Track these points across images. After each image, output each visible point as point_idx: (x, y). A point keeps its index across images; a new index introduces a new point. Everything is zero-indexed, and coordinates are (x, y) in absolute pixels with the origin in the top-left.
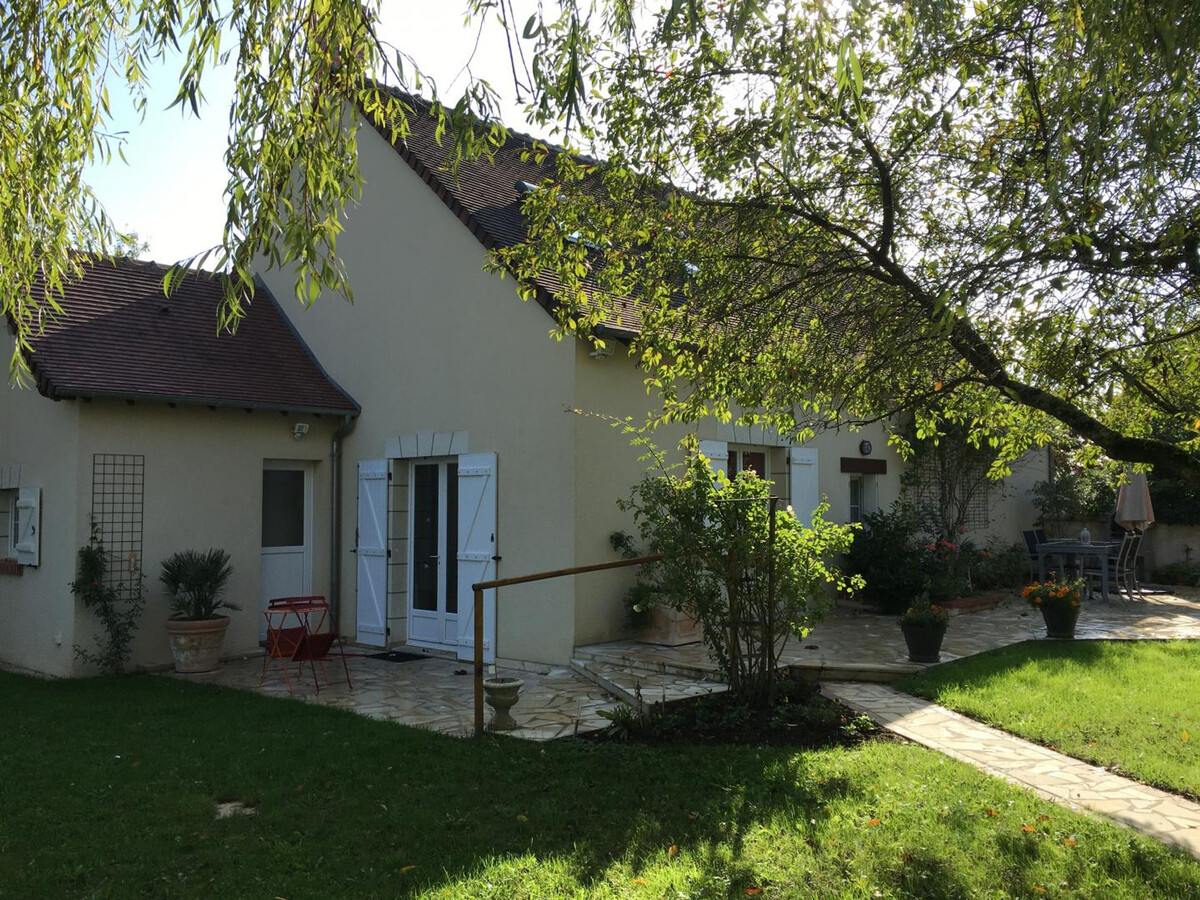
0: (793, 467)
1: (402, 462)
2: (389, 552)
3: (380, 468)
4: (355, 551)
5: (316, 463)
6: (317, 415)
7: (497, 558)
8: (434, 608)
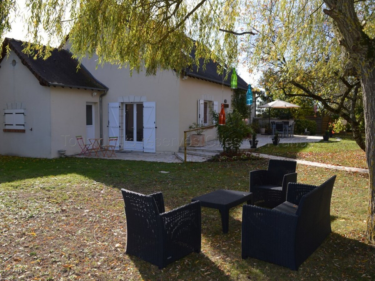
0: (214, 106)
1: (122, 103)
2: (120, 127)
3: (117, 105)
4: (108, 126)
5: (95, 103)
6: (99, 90)
7: (156, 128)
8: (132, 140)
